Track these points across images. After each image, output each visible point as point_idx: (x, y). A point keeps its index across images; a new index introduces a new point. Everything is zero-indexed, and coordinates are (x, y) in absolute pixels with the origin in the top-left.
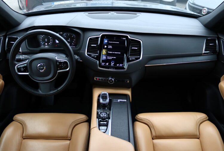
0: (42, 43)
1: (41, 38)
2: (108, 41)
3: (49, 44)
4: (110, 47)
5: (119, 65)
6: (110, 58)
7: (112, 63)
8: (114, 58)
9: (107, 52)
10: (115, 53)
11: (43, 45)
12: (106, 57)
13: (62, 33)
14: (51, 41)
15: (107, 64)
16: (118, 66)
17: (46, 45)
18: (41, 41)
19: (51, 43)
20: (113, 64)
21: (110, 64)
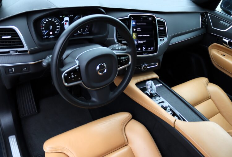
0: (45, 32)
1: (44, 25)
2: (136, 23)
3: (56, 32)
4: (139, 29)
5: (150, 48)
6: (141, 42)
7: (143, 47)
8: (145, 41)
9: (137, 36)
10: (145, 36)
11: (46, 35)
12: (138, 42)
13: (73, 16)
14: (58, 28)
15: (139, 50)
16: (150, 50)
17: (51, 35)
18: (43, 30)
19: (58, 31)
20: (145, 48)
21: (142, 49)
